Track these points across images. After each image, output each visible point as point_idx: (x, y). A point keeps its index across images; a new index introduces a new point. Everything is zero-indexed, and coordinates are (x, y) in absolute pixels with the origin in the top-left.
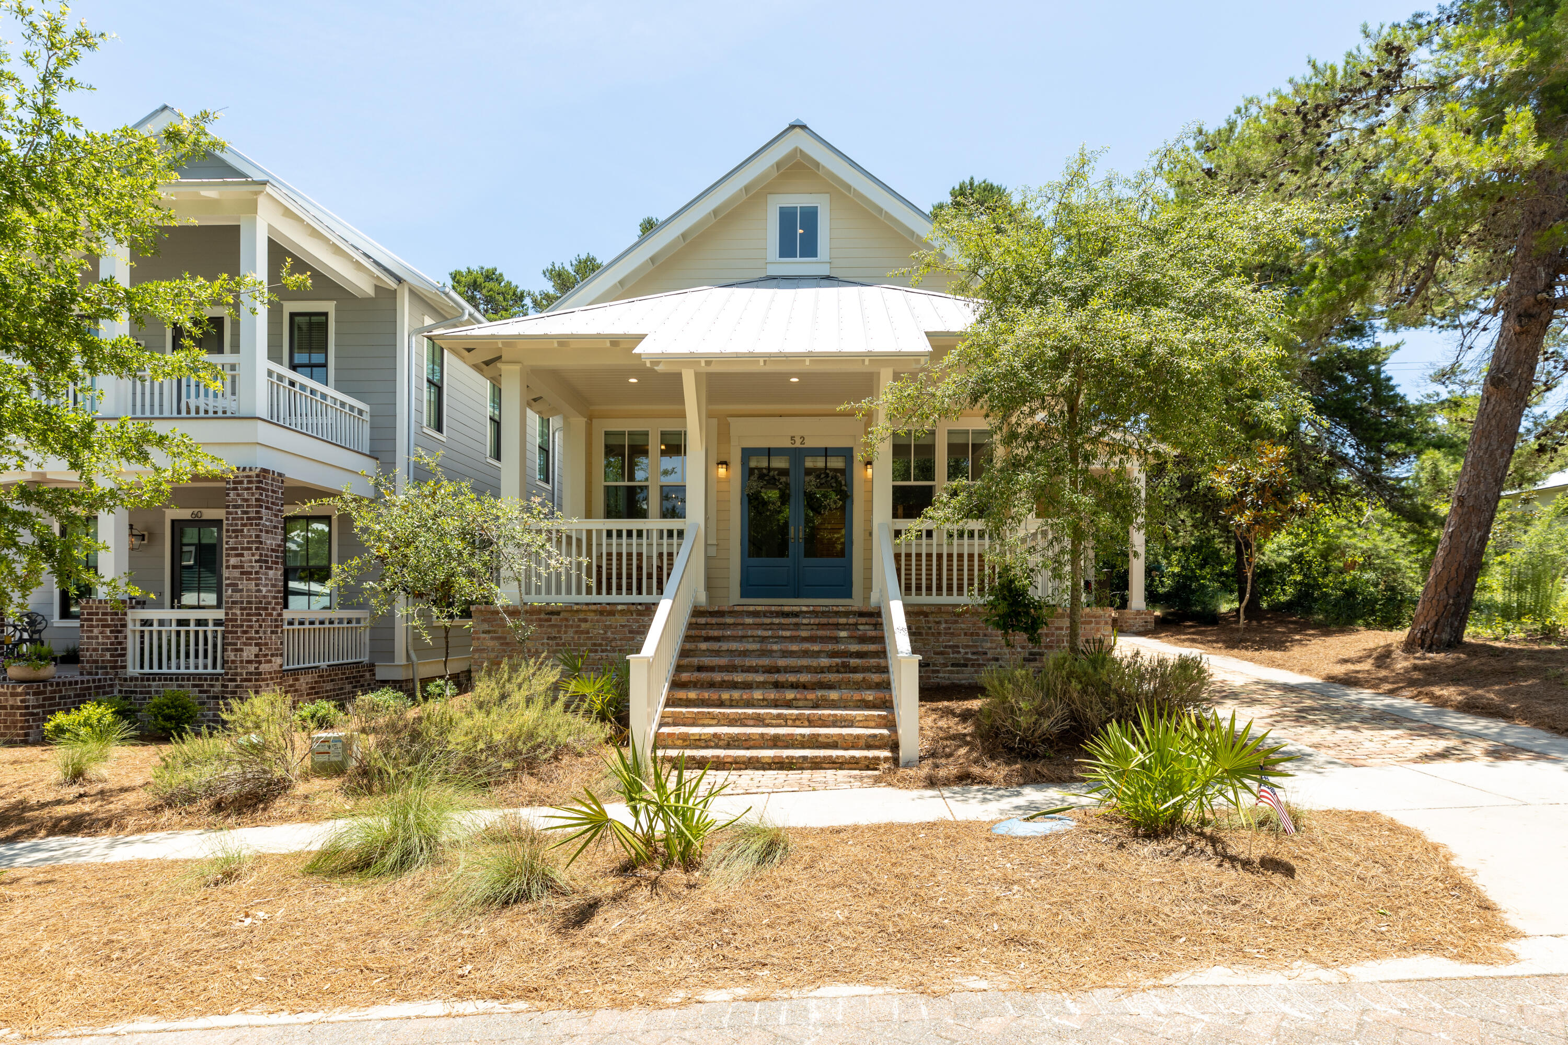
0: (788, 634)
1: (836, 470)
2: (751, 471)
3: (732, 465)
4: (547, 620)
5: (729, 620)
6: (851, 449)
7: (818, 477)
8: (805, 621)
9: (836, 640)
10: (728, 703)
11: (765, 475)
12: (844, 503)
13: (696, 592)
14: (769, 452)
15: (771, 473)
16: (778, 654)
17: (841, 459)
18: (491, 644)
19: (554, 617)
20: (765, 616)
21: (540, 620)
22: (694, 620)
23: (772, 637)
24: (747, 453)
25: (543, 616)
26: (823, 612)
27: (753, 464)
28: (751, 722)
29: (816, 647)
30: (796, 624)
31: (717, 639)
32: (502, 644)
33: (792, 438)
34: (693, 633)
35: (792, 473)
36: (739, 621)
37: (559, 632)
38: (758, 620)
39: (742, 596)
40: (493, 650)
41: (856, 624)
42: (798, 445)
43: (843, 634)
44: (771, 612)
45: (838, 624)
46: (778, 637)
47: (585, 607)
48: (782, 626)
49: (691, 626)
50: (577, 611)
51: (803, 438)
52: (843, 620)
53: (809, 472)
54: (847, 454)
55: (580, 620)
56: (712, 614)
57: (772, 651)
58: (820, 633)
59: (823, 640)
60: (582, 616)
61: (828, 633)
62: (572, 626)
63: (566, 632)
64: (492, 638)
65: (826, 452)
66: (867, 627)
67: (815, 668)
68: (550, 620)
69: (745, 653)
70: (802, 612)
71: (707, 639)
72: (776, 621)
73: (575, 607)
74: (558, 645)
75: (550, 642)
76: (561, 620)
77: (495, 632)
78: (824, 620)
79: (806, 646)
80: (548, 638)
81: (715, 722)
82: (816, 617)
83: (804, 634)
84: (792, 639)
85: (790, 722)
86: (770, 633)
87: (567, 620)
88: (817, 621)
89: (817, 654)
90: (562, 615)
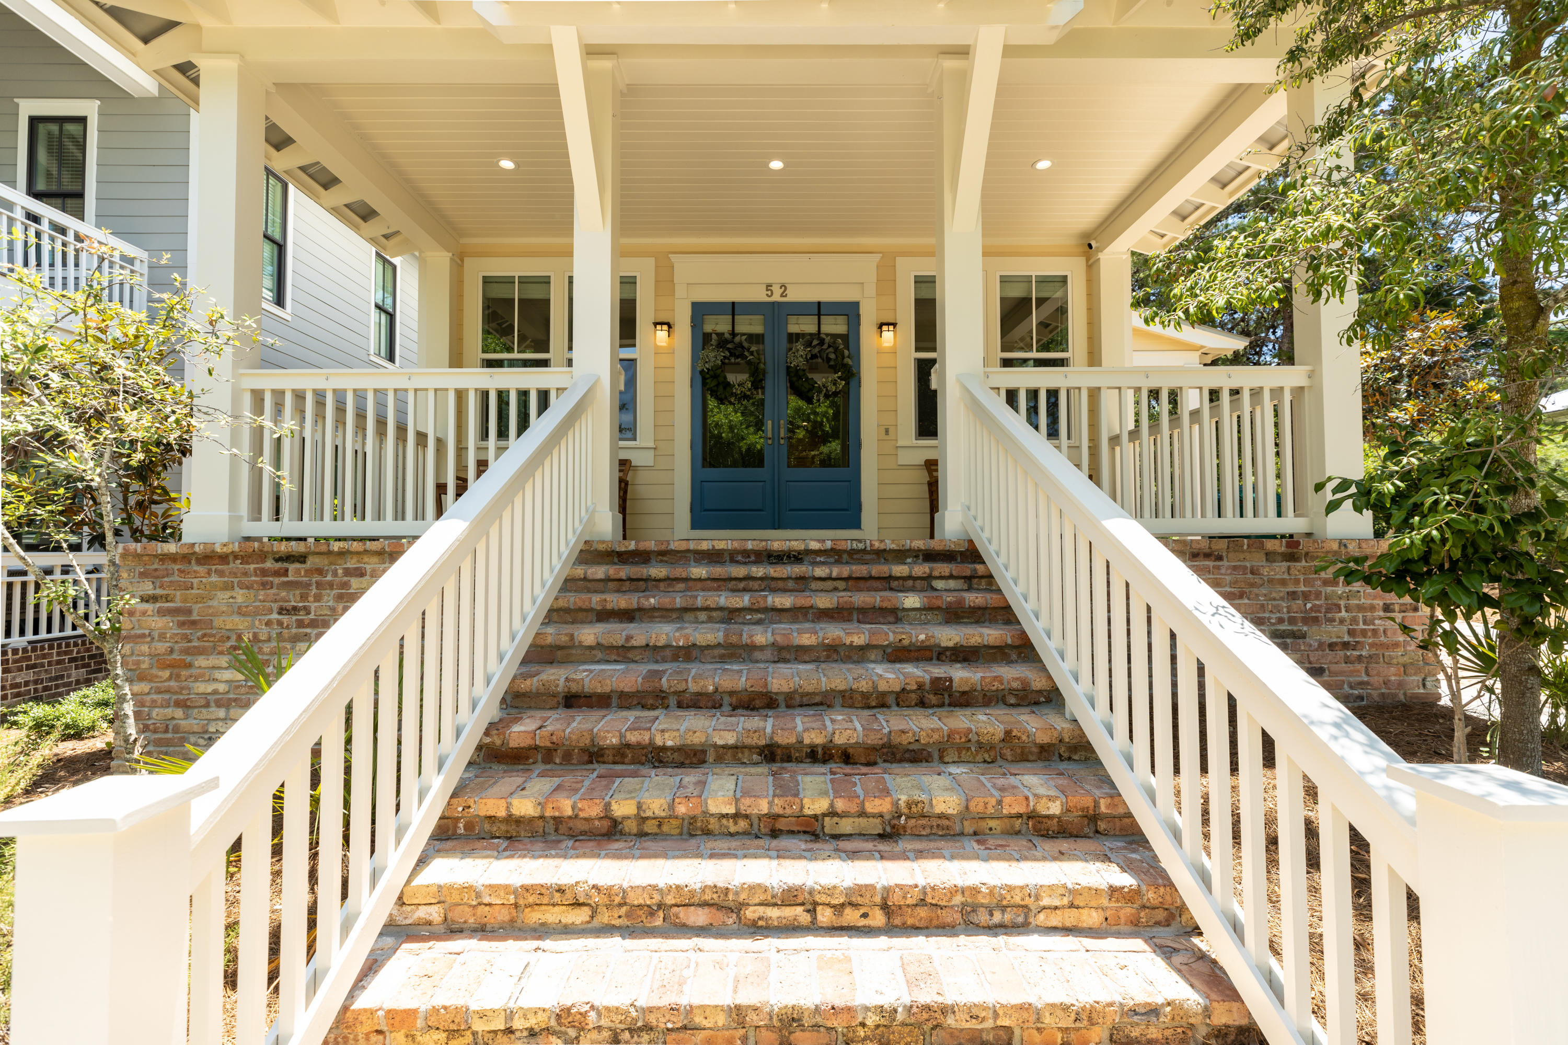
0: (785, 601)
1: (835, 336)
2: (707, 337)
3: (677, 328)
4: (277, 573)
5: (657, 571)
6: (856, 305)
7: (809, 344)
8: (820, 572)
9: (895, 615)
10: (631, 826)
11: (727, 341)
12: (848, 384)
13: (592, 514)
14: (733, 308)
15: (737, 339)
16: (768, 654)
17: (842, 320)
18: (158, 623)
19: (292, 567)
20: (733, 561)
21: (264, 573)
22: (580, 571)
23: (749, 610)
24: (700, 311)
25: (269, 564)
26: (852, 553)
27: (708, 328)
28: (699, 917)
29: (858, 636)
30: (801, 579)
31: (627, 616)
32: (181, 624)
33: (769, 287)
34: (573, 600)
35: (767, 340)
36: (679, 572)
37: (304, 597)
38: (718, 571)
39: (694, 527)
40: (162, 637)
41: (929, 578)
42: (776, 297)
43: (912, 601)
44: (746, 553)
45: (890, 578)
46: (766, 610)
47: (356, 546)
48: (771, 585)
49: (569, 584)
50: (342, 554)
51: (783, 286)
52: (900, 570)
53: (793, 338)
54: (850, 311)
55: (347, 572)
56: (623, 557)
57: (752, 648)
58: (861, 599)
59: (866, 615)
60: (351, 564)
61: (876, 598)
62: (331, 585)
63: (318, 598)
64: (161, 612)
65: (819, 309)
66: (952, 584)
67: (865, 696)
68: (286, 572)
69: (688, 653)
70: (808, 552)
71: (604, 615)
72: (758, 571)
73: (336, 546)
74: (300, 624)
75: (285, 619)
76: (309, 572)
77: (167, 599)
78: (860, 570)
79: (833, 632)
80: (281, 611)
81: (579, 917)
82: (838, 562)
83: (824, 601)
84: (797, 614)
85: (825, 916)
86: (745, 600)
87: (320, 571)
88: (845, 571)
89: (859, 654)
90: (311, 562)
